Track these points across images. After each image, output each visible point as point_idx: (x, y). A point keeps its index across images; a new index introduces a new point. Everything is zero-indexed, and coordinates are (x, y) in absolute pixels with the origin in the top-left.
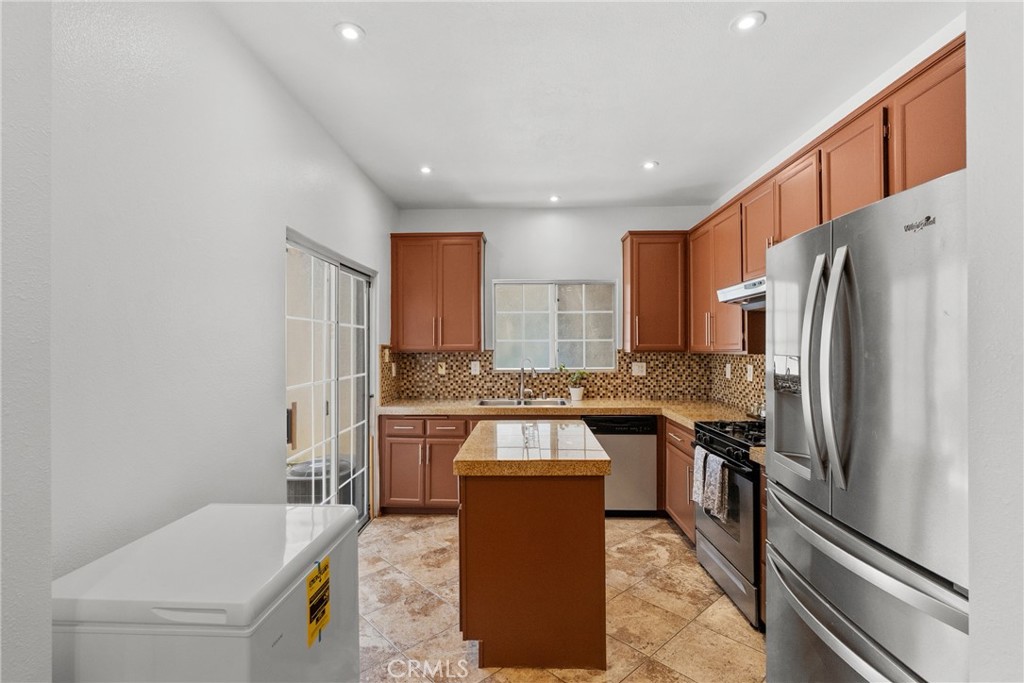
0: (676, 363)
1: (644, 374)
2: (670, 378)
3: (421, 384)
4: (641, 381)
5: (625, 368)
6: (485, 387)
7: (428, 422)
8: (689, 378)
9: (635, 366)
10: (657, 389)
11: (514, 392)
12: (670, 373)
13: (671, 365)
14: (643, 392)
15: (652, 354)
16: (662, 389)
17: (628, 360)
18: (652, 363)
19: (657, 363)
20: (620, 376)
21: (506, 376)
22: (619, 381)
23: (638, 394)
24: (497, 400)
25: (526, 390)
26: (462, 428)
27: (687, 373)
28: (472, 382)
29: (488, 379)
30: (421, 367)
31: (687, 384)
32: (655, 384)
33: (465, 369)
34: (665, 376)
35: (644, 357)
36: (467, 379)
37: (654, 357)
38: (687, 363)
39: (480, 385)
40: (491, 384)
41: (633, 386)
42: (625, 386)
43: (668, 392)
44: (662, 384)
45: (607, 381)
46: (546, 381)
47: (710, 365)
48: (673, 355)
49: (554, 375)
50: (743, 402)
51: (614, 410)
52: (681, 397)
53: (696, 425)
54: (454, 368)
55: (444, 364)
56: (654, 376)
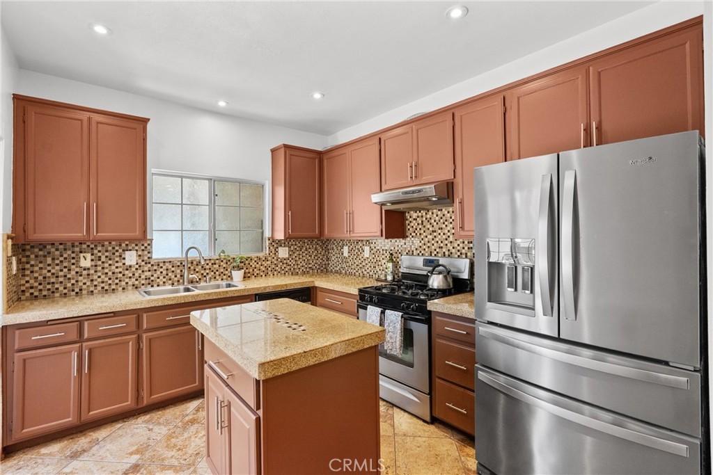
0: (308, 247)
1: (287, 256)
2: (304, 258)
3: (53, 280)
4: (285, 262)
5: (273, 252)
6: (143, 277)
7: (86, 324)
8: (316, 258)
9: (280, 250)
10: (296, 267)
11: (176, 279)
12: (304, 254)
13: (304, 248)
14: (287, 269)
15: (292, 241)
16: (299, 266)
17: (275, 246)
18: (292, 247)
19: (296, 247)
20: (269, 258)
21: (167, 264)
22: (269, 262)
23: (283, 272)
24: (156, 288)
25: (190, 276)
26: (134, 323)
27: (314, 254)
28: (127, 272)
29: (146, 269)
30: (53, 259)
31: (314, 262)
32: (294, 263)
33: (117, 259)
34: (301, 256)
35: (287, 243)
36: (120, 270)
37: (294, 243)
38: (314, 246)
39: (137, 275)
40: (150, 273)
41: (279, 266)
42: (273, 266)
43: (303, 268)
44: (299, 263)
45: (260, 263)
46: (208, 267)
47: (328, 248)
48: (306, 241)
49: (215, 260)
50: (360, 272)
51: (282, 286)
52: (311, 271)
53: (360, 290)
54: (103, 259)
55: (89, 256)
56: (294, 257)
